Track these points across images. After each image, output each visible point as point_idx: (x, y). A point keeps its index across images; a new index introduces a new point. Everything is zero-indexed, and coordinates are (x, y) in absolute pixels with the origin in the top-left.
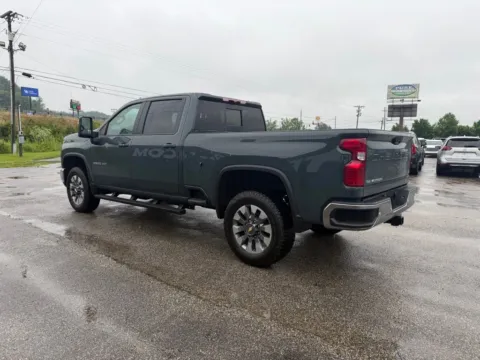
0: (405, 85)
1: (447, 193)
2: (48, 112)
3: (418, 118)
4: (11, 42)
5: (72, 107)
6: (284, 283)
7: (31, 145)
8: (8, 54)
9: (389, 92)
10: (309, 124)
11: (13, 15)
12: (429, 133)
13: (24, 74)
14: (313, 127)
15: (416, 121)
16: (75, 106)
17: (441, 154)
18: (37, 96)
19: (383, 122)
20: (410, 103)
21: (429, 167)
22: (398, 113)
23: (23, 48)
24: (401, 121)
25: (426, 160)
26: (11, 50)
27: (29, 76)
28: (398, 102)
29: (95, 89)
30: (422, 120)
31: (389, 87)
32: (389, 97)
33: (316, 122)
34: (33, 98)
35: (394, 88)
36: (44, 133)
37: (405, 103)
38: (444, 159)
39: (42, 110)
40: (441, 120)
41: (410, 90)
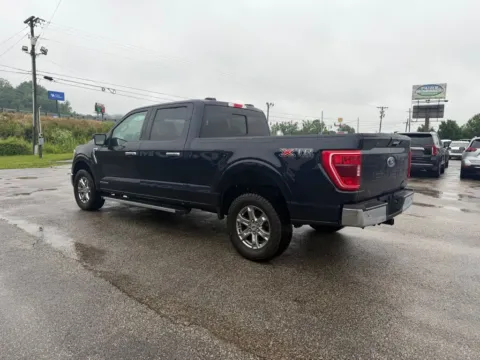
0: (430, 85)
1: (470, 197)
2: (74, 115)
3: (446, 118)
4: (33, 46)
5: (96, 109)
6: (260, 297)
7: (53, 147)
8: (30, 58)
9: (414, 93)
10: (331, 126)
11: (36, 21)
12: (457, 134)
13: (46, 78)
14: (335, 129)
15: (443, 123)
16: (99, 109)
17: (466, 156)
18: (63, 99)
19: (408, 124)
20: (437, 103)
21: (454, 170)
22: (424, 114)
23: (44, 52)
24: (427, 122)
25: (450, 162)
26: (33, 54)
27: (50, 79)
28: (423, 103)
29: (113, 92)
30: (449, 121)
31: (414, 87)
32: (414, 98)
33: (338, 124)
34: (60, 102)
35: (419, 88)
36: (65, 134)
37: (431, 104)
38: (468, 161)
39: (68, 113)
40: (470, 121)
41: (437, 90)
